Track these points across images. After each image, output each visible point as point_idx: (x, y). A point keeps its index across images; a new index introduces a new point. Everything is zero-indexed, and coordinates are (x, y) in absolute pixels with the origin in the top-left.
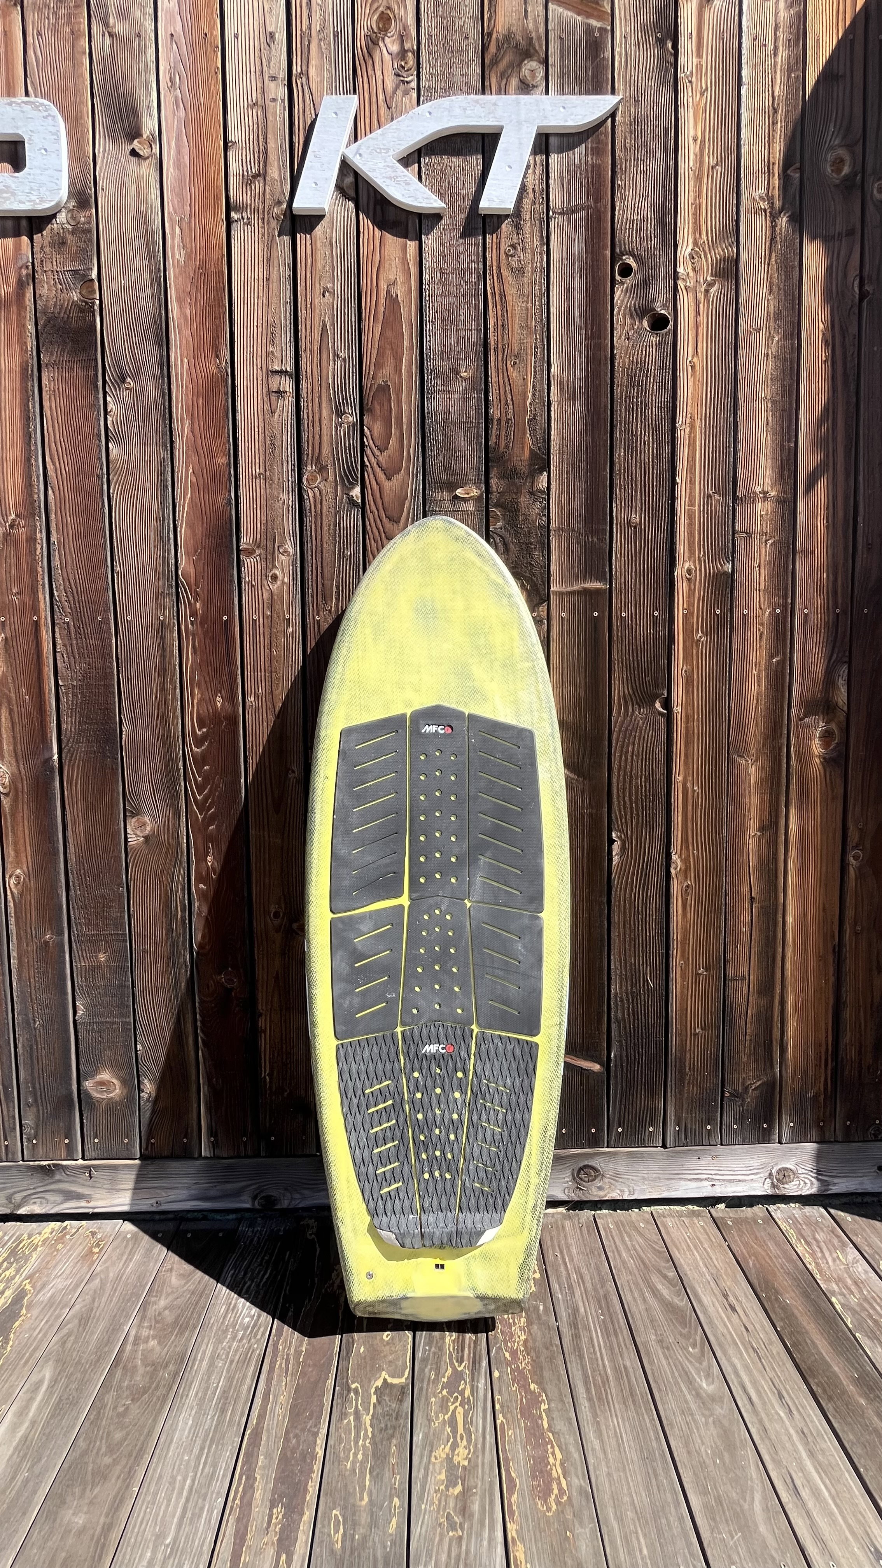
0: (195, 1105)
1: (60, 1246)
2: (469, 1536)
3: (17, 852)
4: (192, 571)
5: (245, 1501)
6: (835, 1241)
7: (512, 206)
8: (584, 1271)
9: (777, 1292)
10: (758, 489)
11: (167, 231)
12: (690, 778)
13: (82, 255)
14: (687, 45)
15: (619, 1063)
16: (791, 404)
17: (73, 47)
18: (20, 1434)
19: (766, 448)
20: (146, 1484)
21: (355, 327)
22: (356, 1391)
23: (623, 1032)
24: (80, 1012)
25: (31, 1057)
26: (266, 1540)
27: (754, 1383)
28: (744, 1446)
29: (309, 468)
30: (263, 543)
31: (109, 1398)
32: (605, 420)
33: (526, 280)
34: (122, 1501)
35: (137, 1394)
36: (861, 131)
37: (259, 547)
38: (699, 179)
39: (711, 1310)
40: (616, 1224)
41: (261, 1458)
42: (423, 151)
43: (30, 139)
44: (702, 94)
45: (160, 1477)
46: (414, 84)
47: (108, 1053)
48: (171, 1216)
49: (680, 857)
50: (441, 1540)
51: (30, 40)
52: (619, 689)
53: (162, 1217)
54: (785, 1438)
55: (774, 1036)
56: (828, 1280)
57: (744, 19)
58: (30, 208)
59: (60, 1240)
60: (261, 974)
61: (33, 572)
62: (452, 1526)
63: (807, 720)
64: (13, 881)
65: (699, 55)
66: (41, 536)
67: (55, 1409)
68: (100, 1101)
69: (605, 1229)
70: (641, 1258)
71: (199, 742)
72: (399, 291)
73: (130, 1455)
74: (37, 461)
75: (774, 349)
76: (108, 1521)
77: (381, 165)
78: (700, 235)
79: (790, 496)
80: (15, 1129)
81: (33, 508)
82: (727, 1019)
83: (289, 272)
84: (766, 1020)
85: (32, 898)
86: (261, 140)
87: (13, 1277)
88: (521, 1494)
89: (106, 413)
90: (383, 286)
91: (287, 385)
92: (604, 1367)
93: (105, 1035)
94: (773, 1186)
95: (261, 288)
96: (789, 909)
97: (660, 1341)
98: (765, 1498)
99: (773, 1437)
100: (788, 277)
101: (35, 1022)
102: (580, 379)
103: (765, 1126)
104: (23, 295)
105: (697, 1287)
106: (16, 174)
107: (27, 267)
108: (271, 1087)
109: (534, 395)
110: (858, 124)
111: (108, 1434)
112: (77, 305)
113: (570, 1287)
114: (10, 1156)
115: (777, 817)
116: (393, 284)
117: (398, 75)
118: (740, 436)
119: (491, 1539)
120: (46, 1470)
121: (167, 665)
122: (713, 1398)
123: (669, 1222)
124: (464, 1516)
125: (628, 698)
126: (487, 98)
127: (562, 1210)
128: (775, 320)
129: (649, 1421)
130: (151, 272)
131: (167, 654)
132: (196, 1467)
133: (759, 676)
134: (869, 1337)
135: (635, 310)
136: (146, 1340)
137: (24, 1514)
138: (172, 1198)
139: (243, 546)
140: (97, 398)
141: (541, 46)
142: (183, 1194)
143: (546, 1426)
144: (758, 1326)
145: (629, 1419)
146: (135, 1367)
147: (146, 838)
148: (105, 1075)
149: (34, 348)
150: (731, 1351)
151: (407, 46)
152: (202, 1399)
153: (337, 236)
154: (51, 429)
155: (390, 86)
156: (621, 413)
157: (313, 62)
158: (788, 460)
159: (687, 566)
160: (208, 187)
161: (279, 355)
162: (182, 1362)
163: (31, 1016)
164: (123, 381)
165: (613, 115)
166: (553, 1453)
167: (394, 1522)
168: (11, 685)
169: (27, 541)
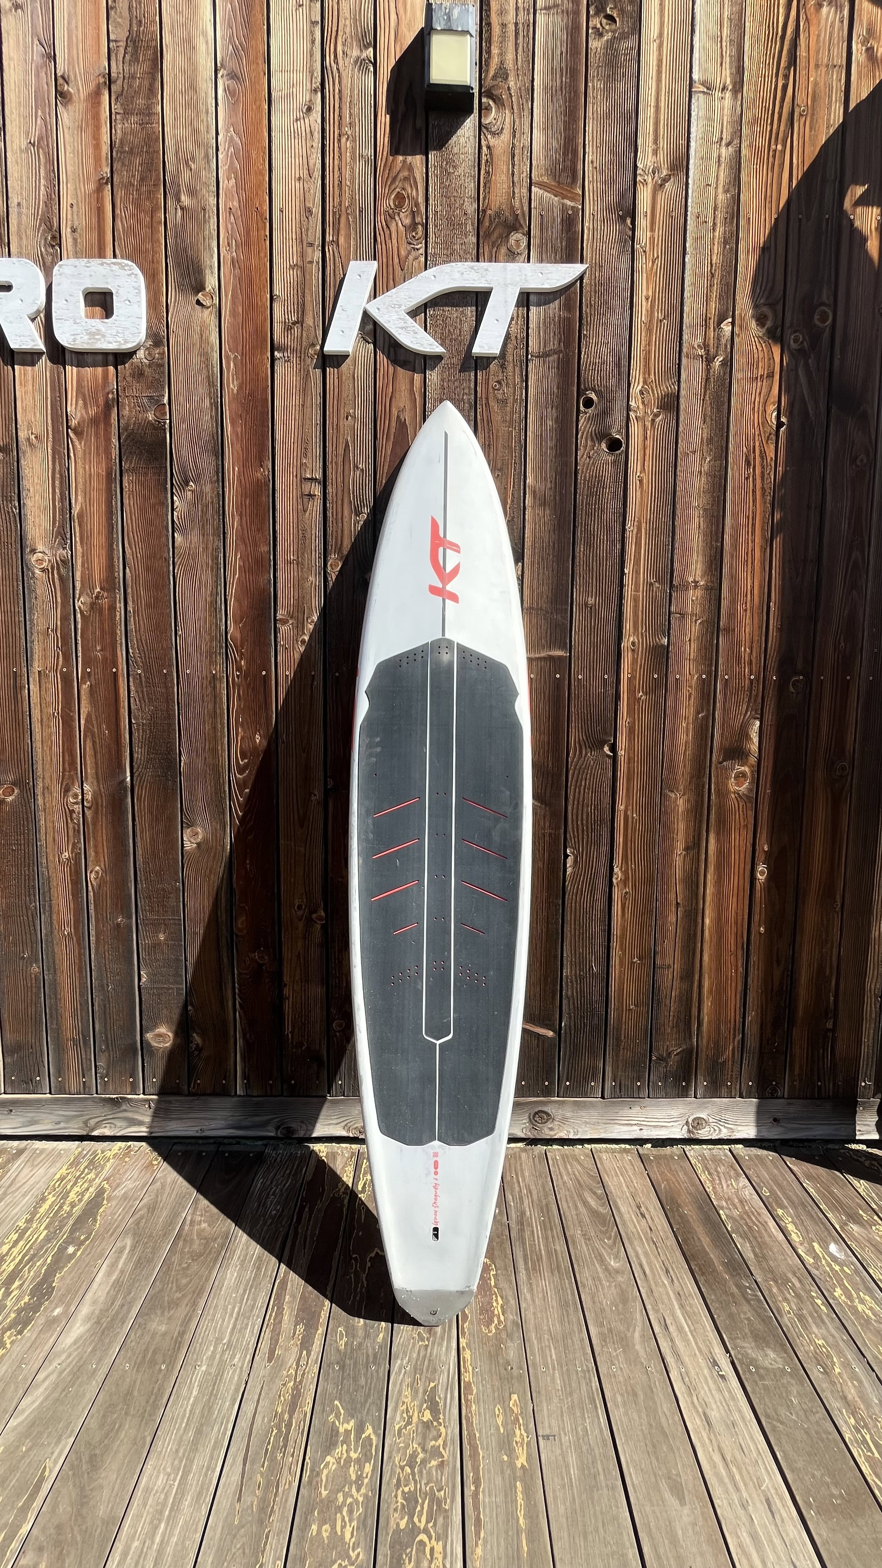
0: (232, 1055)
1: (127, 1159)
2: (433, 1344)
3: (96, 853)
4: (238, 636)
5: (277, 1321)
6: (732, 1173)
7: (498, 352)
8: (533, 1187)
9: (679, 1206)
10: (691, 579)
11: (224, 366)
12: (631, 807)
13: (156, 385)
14: (642, 222)
15: (568, 1031)
16: (718, 511)
17: (152, 217)
18: (114, 1278)
19: (698, 546)
20: (207, 1309)
21: (371, 444)
22: (355, 1259)
23: (572, 1007)
24: (144, 980)
25: (105, 1012)
26: (292, 1342)
27: (650, 1264)
28: (634, 1301)
29: (333, 556)
30: (296, 614)
31: (175, 1259)
32: (569, 522)
33: (508, 408)
34: (190, 1319)
35: (195, 1257)
36: (781, 293)
37: (292, 618)
38: (649, 330)
39: (626, 1216)
40: (562, 1156)
41: (287, 1297)
42: (429, 305)
43: (117, 293)
44: (653, 262)
45: (216, 1306)
46: (422, 251)
47: (165, 1011)
48: (212, 1141)
49: (621, 869)
50: (413, 1347)
51: (118, 211)
52: (575, 735)
53: (204, 1141)
54: (665, 1297)
55: (693, 1013)
56: (719, 1199)
57: (690, 200)
58: (116, 347)
59: (127, 1155)
60: (286, 954)
61: (113, 634)
62: (422, 1339)
63: (725, 763)
64: (93, 875)
65: (652, 230)
66: (120, 606)
67: (137, 1265)
68: (158, 1049)
69: (552, 1160)
70: (578, 1180)
71: (241, 770)
72: (407, 417)
73: (194, 1292)
74: (117, 546)
75: (706, 467)
76: (183, 1328)
77: (394, 318)
78: (649, 375)
79: (716, 585)
80: (91, 1069)
81: (114, 583)
82: (655, 998)
83: (319, 400)
84: (687, 1000)
85: (107, 889)
86: (300, 294)
87: (94, 1180)
88: (472, 1323)
89: (173, 510)
90: (395, 412)
91: (317, 490)
92: (540, 1249)
93: (163, 998)
94: (689, 1131)
95: (297, 412)
96: (707, 912)
97: (584, 1235)
98: (643, 1330)
99: (656, 1295)
100: (719, 410)
101: (108, 986)
102: (550, 489)
103: (684, 1084)
104: (110, 415)
105: (618, 1201)
106: (106, 320)
107: (113, 393)
108: (292, 1043)
109: (512, 501)
110: (779, 287)
111: (177, 1280)
112: (152, 424)
113: (521, 1198)
114: (87, 1090)
115: (699, 839)
116: (401, 410)
117: (410, 244)
118: (677, 537)
119: (448, 1347)
120: (134, 1300)
121: (218, 711)
122: (617, 1272)
123: (604, 1156)
124: (430, 1334)
125: (582, 743)
126: (482, 265)
127: (520, 1145)
128: (707, 445)
129: (569, 1283)
130: (211, 398)
131: (218, 699)
132: (241, 1303)
133: (687, 728)
134: (742, 1237)
135: (595, 434)
136: (200, 1223)
137: (123, 1324)
138: (213, 1126)
139: (279, 617)
140: (166, 498)
141: (525, 220)
142: (221, 1123)
143: (493, 1284)
144: (659, 1228)
145: (553, 1282)
146: (192, 1241)
147: (198, 844)
148: (162, 1030)
149: (117, 457)
150: (636, 1243)
151: (418, 220)
152: (244, 1261)
153: (359, 371)
154: (129, 521)
155: (403, 253)
156: (581, 518)
157: (342, 232)
158: (715, 557)
159: (631, 639)
160: (258, 333)
161: (310, 466)
162: (227, 1238)
163: (105, 981)
164: (187, 485)
165: (581, 278)
166: (496, 1300)
167: (381, 1335)
168: (94, 722)
169: (109, 609)
